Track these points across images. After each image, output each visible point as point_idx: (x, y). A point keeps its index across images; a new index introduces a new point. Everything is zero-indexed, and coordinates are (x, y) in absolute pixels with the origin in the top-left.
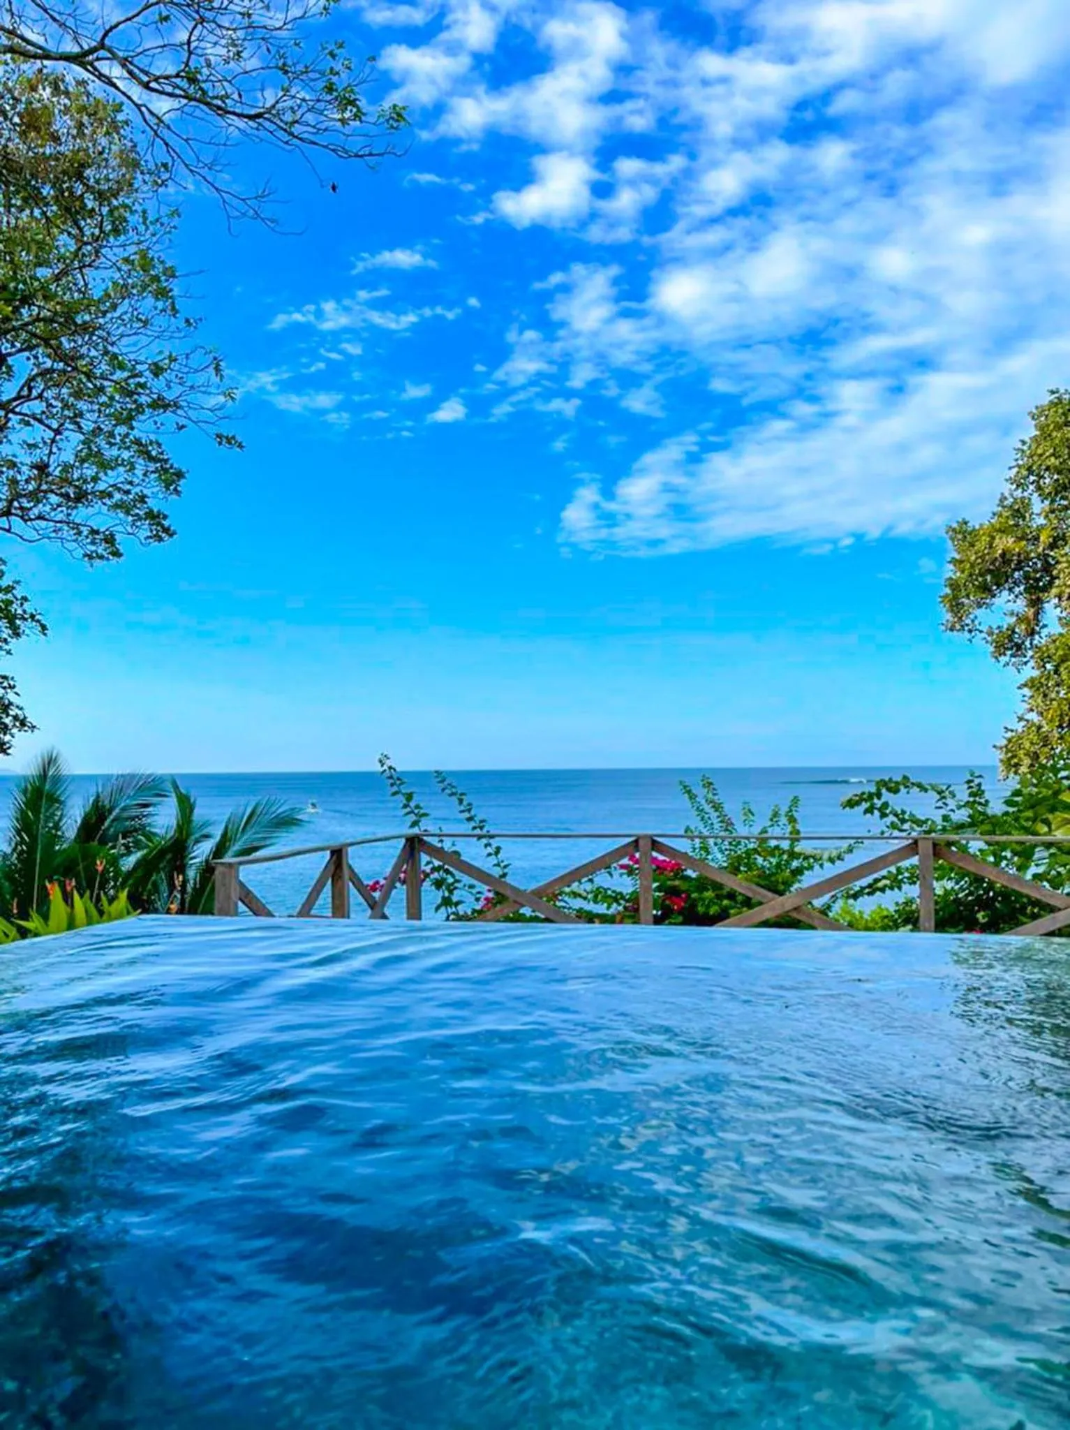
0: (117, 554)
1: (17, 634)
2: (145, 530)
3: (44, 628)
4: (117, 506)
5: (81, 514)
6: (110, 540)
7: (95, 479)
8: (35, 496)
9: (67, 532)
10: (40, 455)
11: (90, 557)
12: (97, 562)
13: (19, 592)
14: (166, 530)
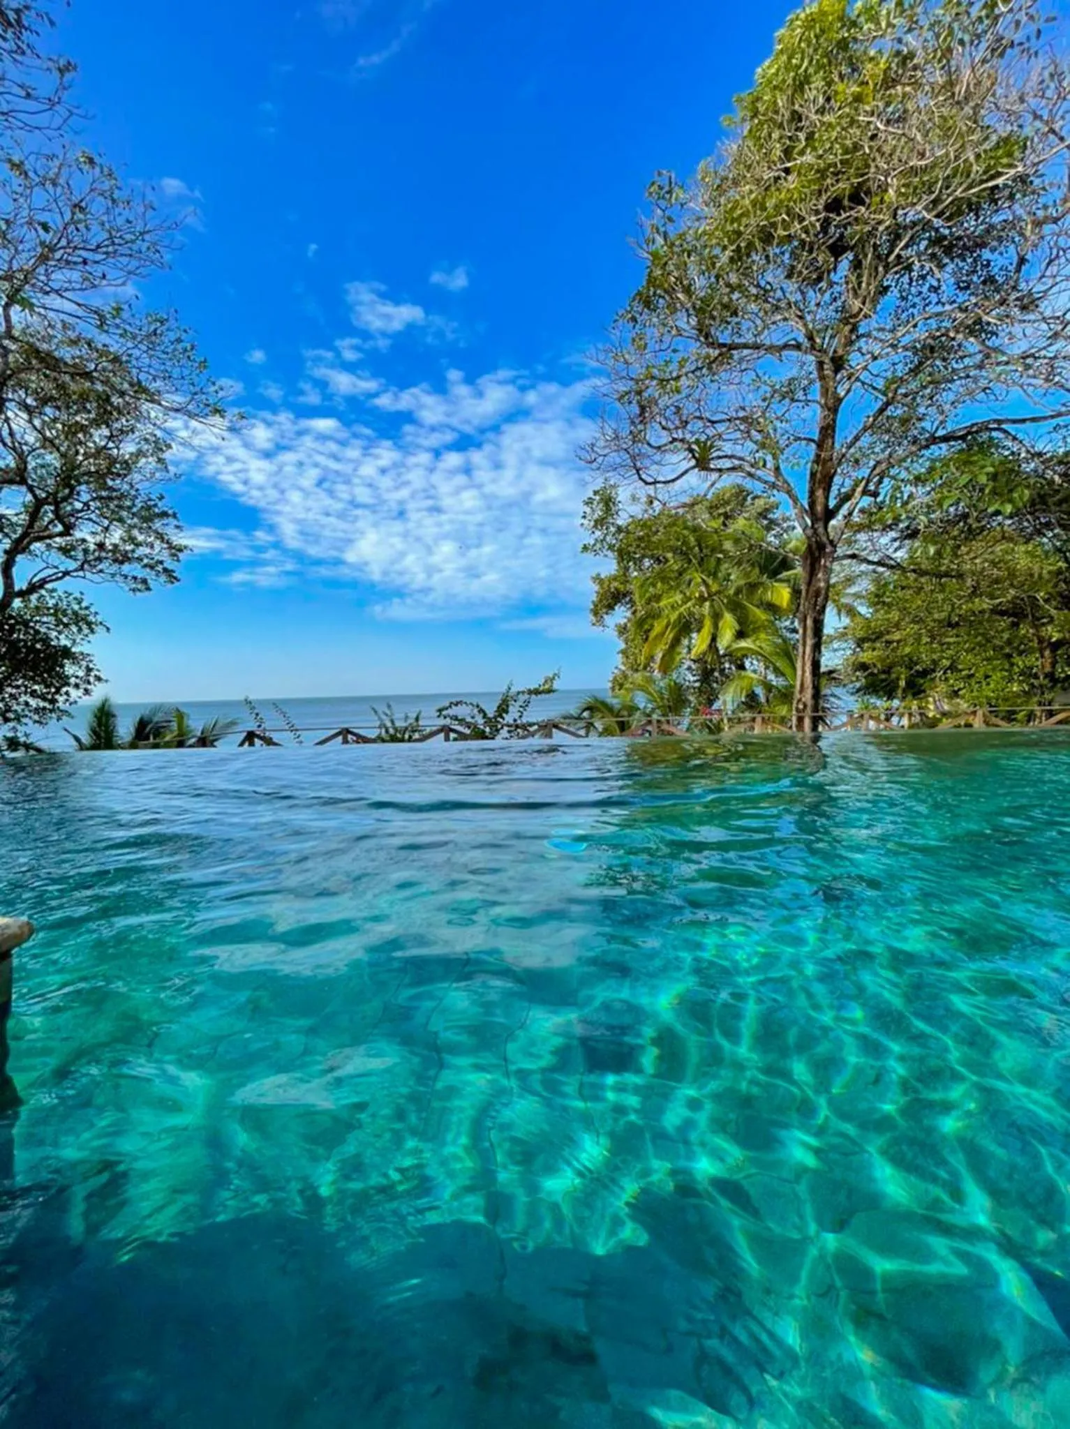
0: (148, 589)
1: (92, 631)
2: (163, 578)
3: (108, 629)
4: (145, 566)
5: (126, 568)
6: (144, 581)
7: (133, 551)
8: (99, 559)
9: (118, 578)
10: (98, 539)
11: (134, 590)
12: (138, 594)
13: (93, 610)
14: (175, 578)
